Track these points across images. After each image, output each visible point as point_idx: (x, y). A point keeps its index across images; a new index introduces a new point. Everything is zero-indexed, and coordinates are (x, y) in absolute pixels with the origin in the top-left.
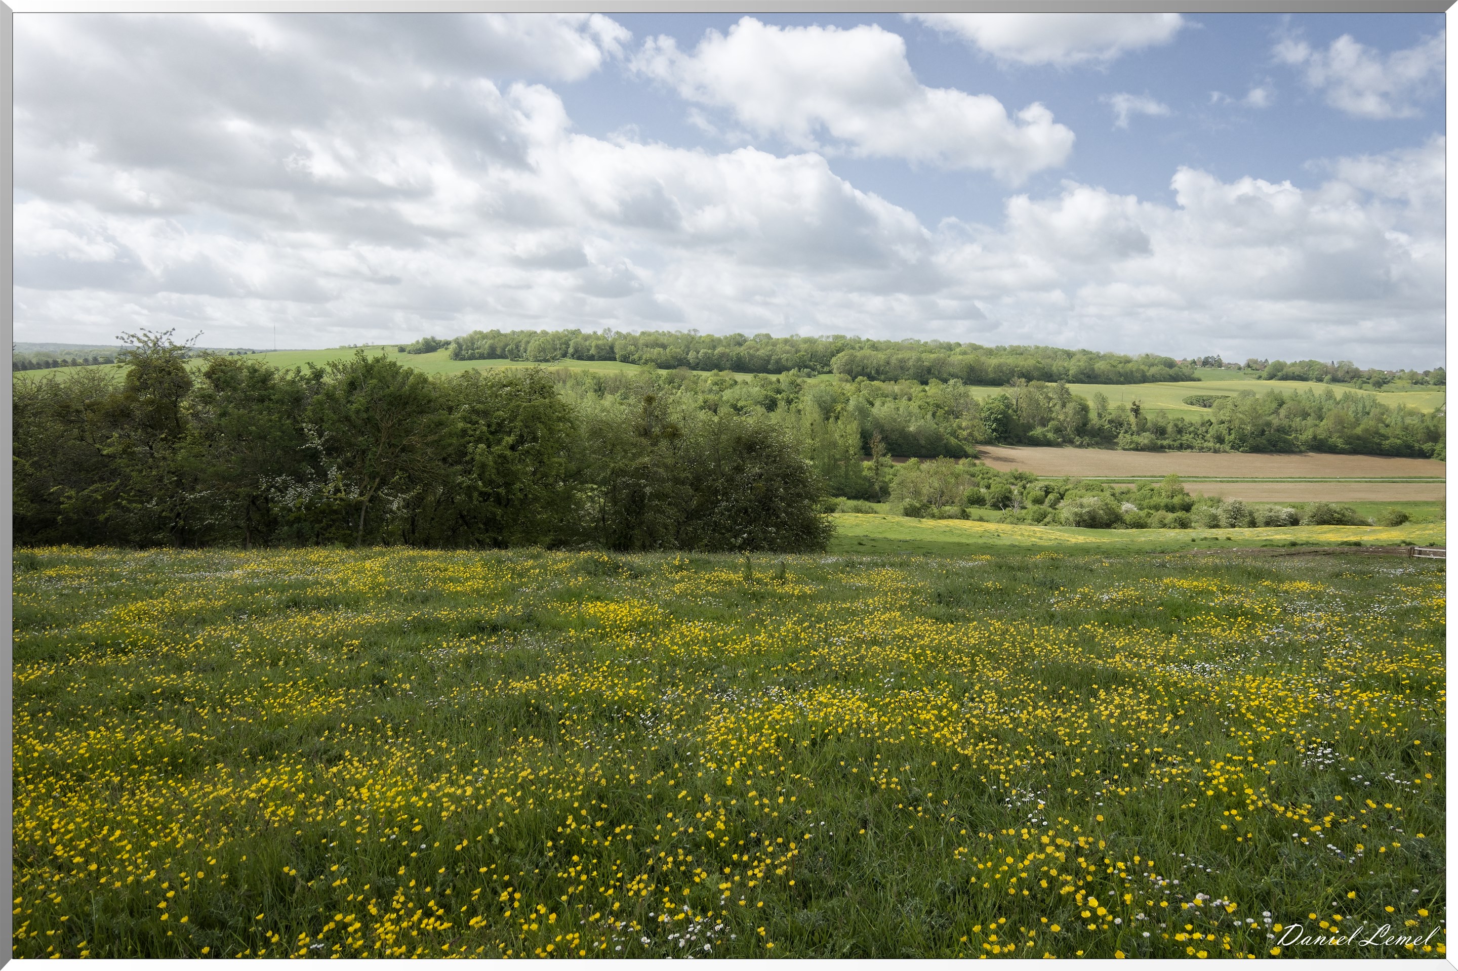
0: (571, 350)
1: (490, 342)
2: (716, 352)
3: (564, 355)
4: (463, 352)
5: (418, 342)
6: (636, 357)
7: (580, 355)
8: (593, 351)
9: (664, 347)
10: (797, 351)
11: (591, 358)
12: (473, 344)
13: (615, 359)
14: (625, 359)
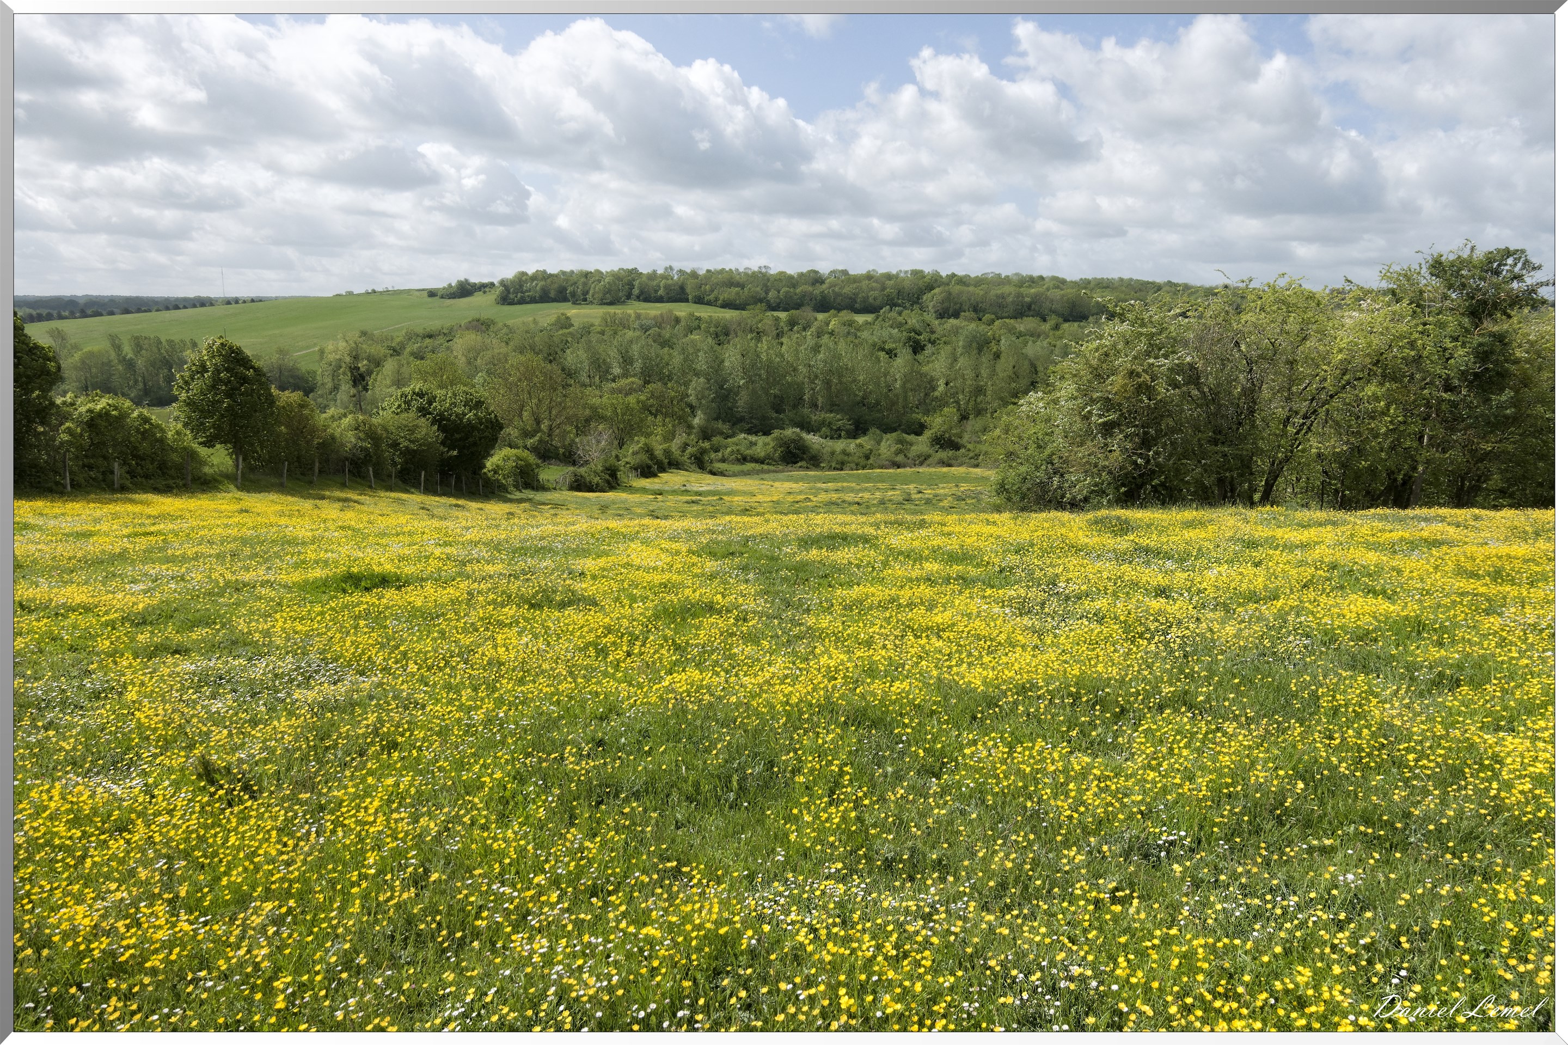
0: (636, 291)
1: (542, 283)
2: (798, 290)
3: (629, 296)
4: (511, 296)
5: (450, 285)
6: (712, 297)
7: (647, 296)
8: (661, 292)
9: (742, 286)
10: (883, 289)
11: (660, 300)
12: (521, 286)
13: (687, 301)
14: (699, 301)
